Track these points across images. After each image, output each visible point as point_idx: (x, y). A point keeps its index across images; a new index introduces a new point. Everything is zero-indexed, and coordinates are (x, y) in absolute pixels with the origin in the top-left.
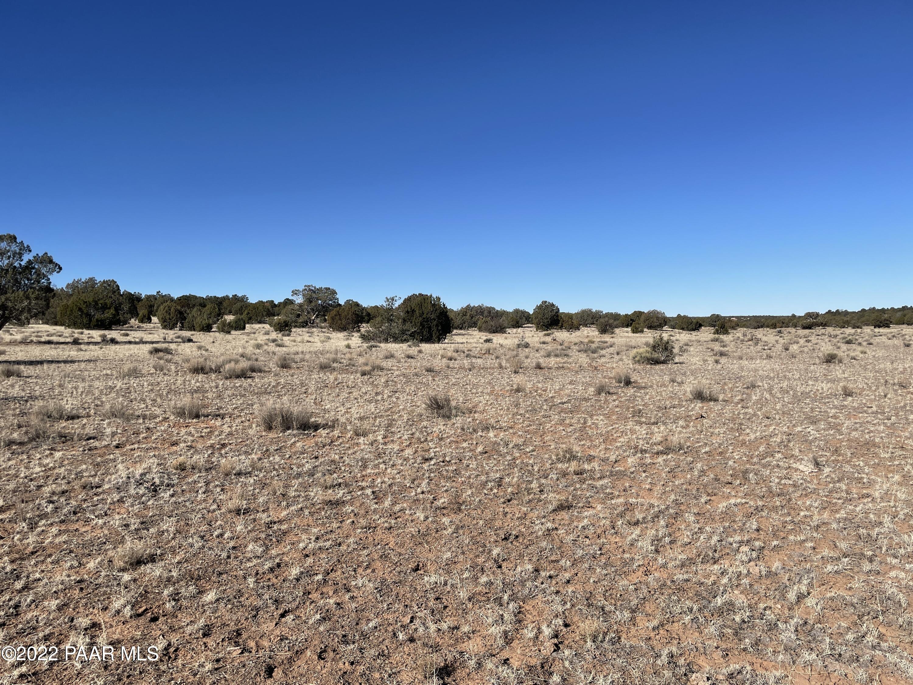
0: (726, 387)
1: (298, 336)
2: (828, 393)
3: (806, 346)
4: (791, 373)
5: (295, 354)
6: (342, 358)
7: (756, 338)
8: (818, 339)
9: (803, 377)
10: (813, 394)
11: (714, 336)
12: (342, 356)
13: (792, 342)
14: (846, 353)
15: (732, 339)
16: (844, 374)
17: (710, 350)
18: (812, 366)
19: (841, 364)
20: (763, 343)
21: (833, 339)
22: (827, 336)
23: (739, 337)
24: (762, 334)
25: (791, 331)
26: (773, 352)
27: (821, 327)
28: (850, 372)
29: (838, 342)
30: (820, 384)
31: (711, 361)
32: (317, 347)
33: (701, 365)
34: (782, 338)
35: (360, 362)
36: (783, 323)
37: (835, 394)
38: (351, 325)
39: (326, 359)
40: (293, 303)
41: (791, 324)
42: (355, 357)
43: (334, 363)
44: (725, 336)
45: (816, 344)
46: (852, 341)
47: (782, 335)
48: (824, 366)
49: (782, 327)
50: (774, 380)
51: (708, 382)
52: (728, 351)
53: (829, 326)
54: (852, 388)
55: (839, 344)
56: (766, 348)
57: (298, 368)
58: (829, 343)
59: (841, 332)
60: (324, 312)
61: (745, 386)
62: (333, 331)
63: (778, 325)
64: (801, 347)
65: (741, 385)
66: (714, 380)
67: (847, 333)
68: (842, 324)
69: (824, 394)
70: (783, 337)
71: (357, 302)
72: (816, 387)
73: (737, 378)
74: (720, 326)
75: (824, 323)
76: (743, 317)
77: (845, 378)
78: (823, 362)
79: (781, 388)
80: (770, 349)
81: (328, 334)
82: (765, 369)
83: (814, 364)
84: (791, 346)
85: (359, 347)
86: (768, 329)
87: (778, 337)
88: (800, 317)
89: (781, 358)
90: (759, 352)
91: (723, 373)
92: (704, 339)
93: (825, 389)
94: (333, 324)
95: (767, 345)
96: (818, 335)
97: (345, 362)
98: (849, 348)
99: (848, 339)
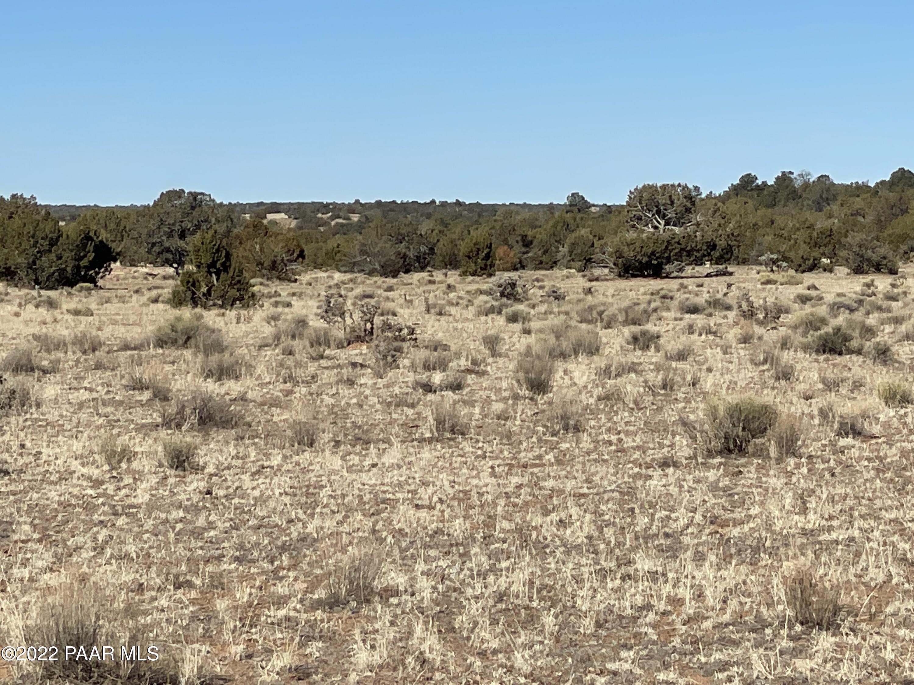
0: (221, 605)
2: (726, 617)
3: (633, 368)
4: (554, 517)
7: (387, 326)
8: (691, 330)
9: (609, 532)
10: (655, 626)
11: (173, 313)
13: (565, 345)
14: (817, 403)
15: (268, 330)
16: (804, 511)
17: (146, 395)
18: (657, 473)
19: (792, 461)
20: (422, 354)
21: (758, 330)
22: (732, 315)
23: (302, 322)
24: (419, 305)
25: (562, 286)
26: (471, 403)
27: (708, 267)
28: (831, 499)
29: (785, 344)
30: (690, 567)
31: (148, 454)
33: (97, 483)
34: (517, 327)
36: (527, 243)
37: (758, 617)
41: (564, 250)
44: (232, 314)
45: (682, 356)
46: (847, 339)
47: (521, 307)
48: (712, 475)
49: (519, 266)
50: (465, 556)
51: (127, 577)
52: (243, 398)
53: (745, 262)
54: (836, 588)
55: (787, 357)
56: (437, 378)
58: (743, 352)
59: (800, 289)
61: (320, 594)
63: (500, 251)
64: (606, 372)
65: (301, 586)
66: (163, 563)
67: (829, 298)
68: (803, 250)
69: (707, 624)
70: (526, 319)
72: (667, 589)
73: (283, 548)
74: (206, 259)
75: (722, 243)
76: (325, 207)
77: (804, 533)
78: (710, 454)
79: (501, 597)
80: (456, 387)
82: (425, 494)
83: (665, 464)
84: (560, 366)
86: (453, 277)
87: (501, 321)
88: (609, 210)
89: (509, 435)
90: (400, 403)
91: (211, 526)
92: (121, 332)
93: (708, 593)
95: (443, 365)
96: (694, 310)
98: (830, 375)
99: (829, 329)
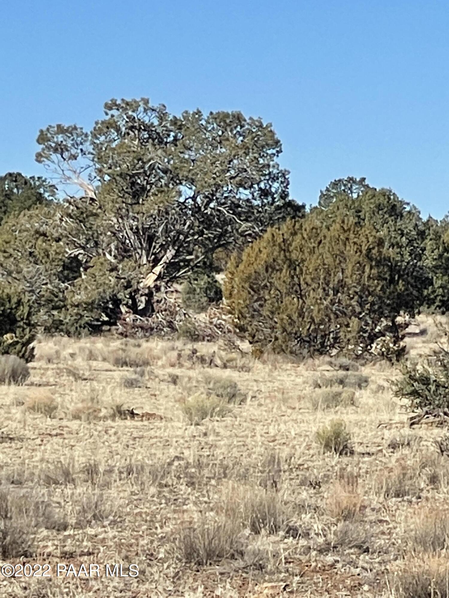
1: (65, 379)
5: (50, 481)
6: (301, 508)
12: (305, 494)
32: (167, 444)
35: (400, 530)
38: (354, 323)
39: (217, 509)
40: (40, 198)
42: (375, 500)
43: (256, 531)
57: (68, 556)
60: (209, 251)
62: (258, 354)
71: (386, 194)
81: (228, 373)
85: (394, 446)
94: (256, 313)
97: (317, 526)
